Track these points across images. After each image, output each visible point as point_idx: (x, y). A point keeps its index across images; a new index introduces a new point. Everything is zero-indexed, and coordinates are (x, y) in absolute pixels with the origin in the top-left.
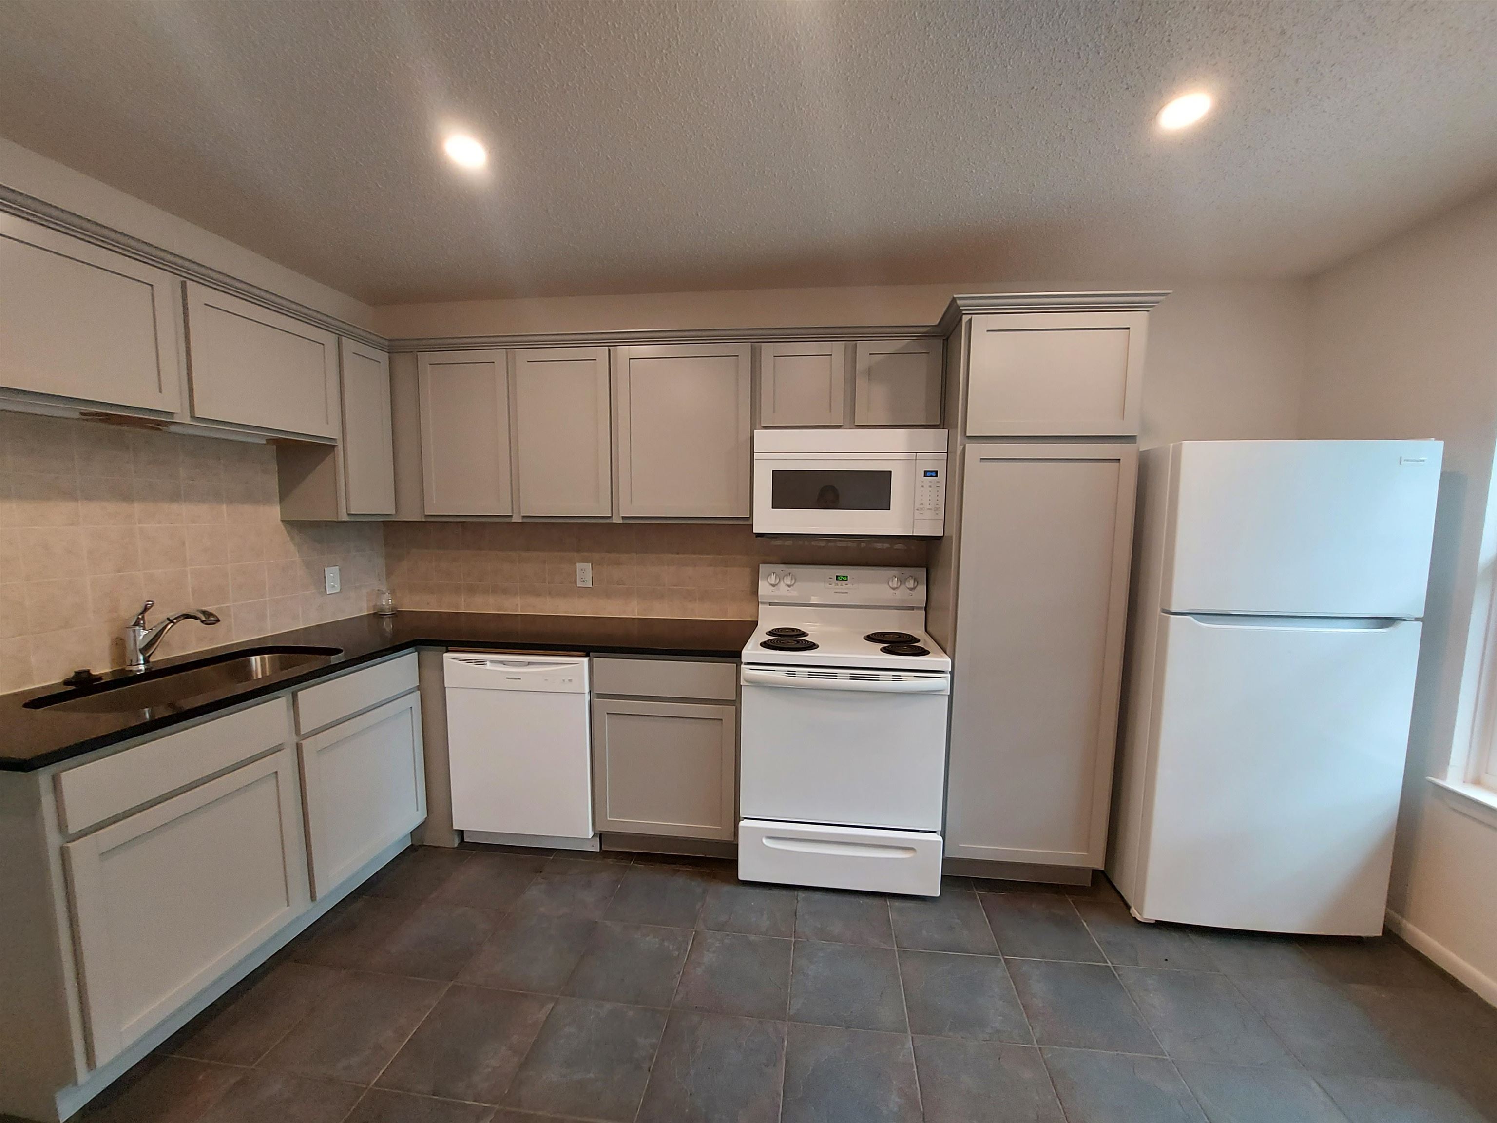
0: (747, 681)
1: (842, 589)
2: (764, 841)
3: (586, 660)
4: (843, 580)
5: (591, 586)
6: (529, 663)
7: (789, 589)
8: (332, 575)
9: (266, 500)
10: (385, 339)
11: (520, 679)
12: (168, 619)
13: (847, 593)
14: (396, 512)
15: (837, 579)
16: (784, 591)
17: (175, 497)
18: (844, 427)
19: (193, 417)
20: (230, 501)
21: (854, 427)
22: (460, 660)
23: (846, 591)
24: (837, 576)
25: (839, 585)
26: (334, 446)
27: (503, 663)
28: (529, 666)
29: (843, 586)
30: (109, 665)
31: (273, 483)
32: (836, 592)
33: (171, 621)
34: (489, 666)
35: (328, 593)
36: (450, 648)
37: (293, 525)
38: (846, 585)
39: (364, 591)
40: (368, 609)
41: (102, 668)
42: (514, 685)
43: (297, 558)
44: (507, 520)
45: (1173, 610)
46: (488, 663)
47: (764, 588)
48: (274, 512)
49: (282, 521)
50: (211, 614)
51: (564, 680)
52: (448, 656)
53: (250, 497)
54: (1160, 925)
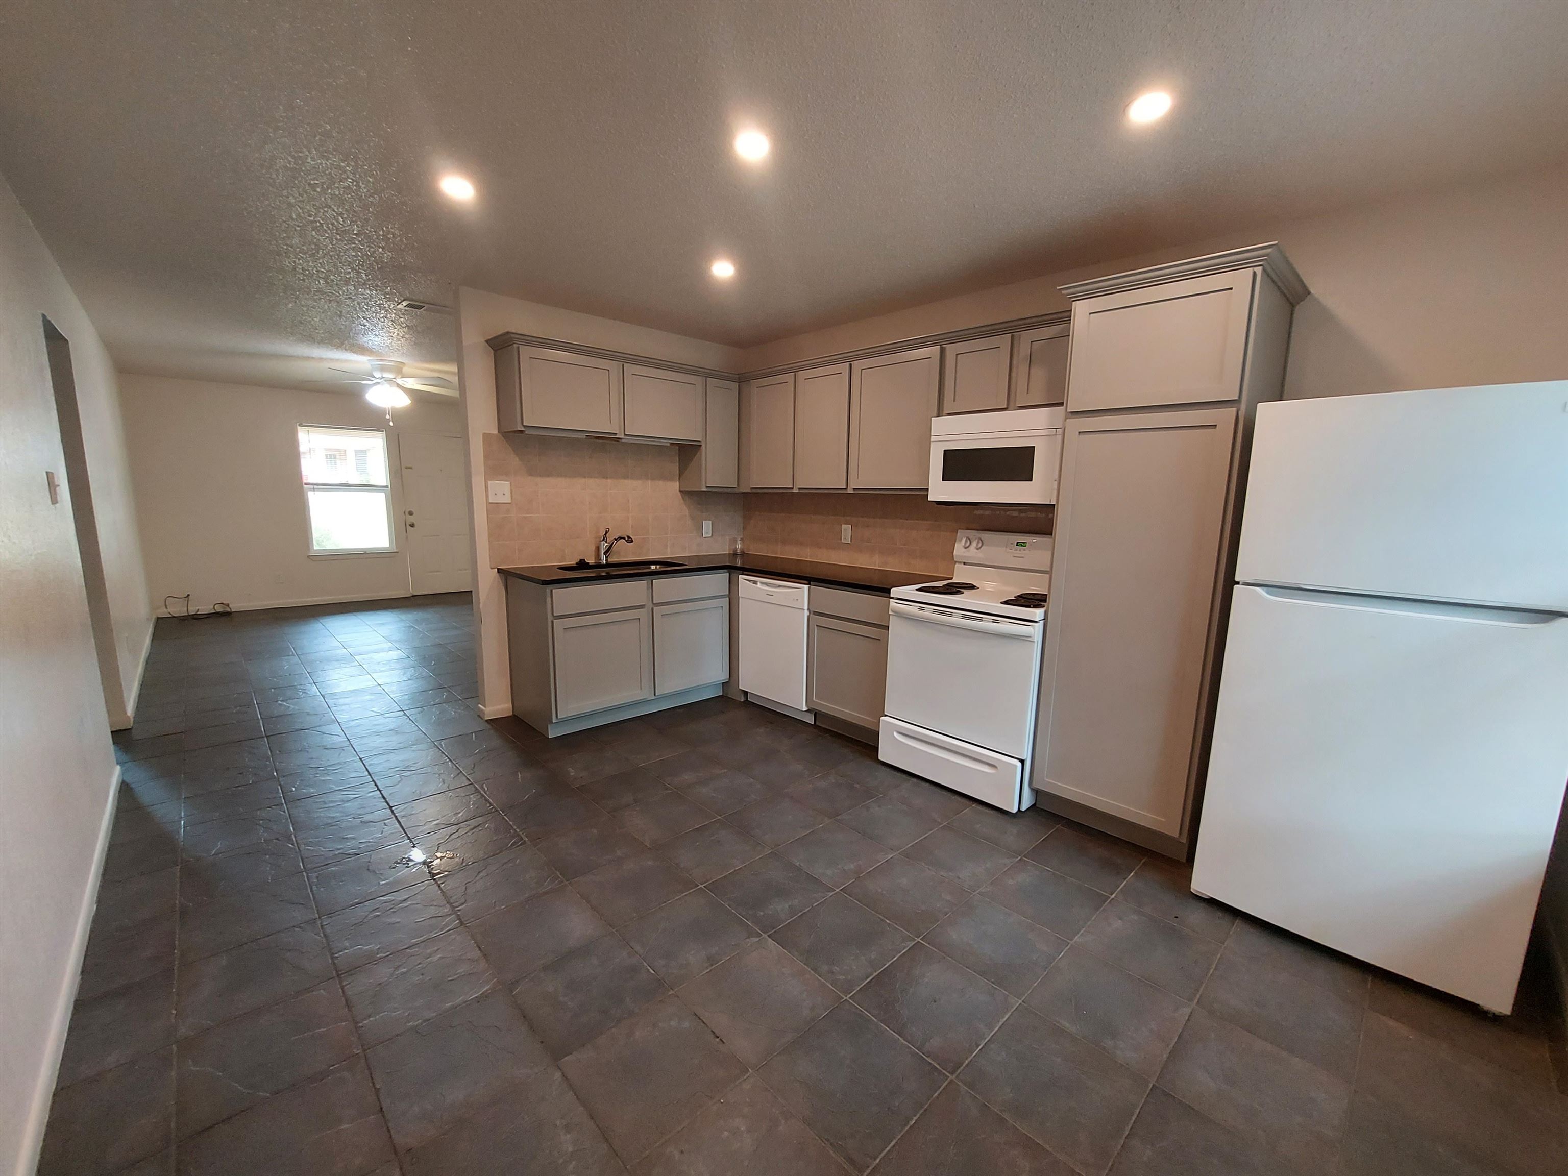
0: (893, 611)
1: (1020, 554)
2: (895, 734)
3: (806, 587)
4: (1022, 546)
5: (850, 542)
6: (780, 586)
7: (977, 551)
8: (707, 525)
9: (671, 479)
10: (736, 374)
12: (615, 539)
14: (738, 485)
15: (1017, 545)
16: (973, 553)
17: (626, 477)
18: (1009, 409)
19: (625, 435)
20: (653, 479)
21: (1018, 408)
22: (750, 581)
23: (1023, 556)
24: (1018, 543)
25: (1018, 550)
26: (700, 445)
27: (766, 584)
28: (778, 588)
29: (1020, 552)
30: (594, 558)
31: (676, 468)
32: (1015, 557)
33: (616, 540)
34: (759, 585)
35: (704, 536)
36: (745, 573)
37: (687, 493)
38: (1024, 550)
39: (727, 538)
40: (729, 550)
41: (591, 561)
42: (770, 599)
43: (687, 513)
44: (790, 491)
46: (759, 584)
47: (959, 549)
48: (674, 486)
49: (680, 491)
50: (630, 538)
51: (796, 600)
52: (743, 577)
53: (664, 477)
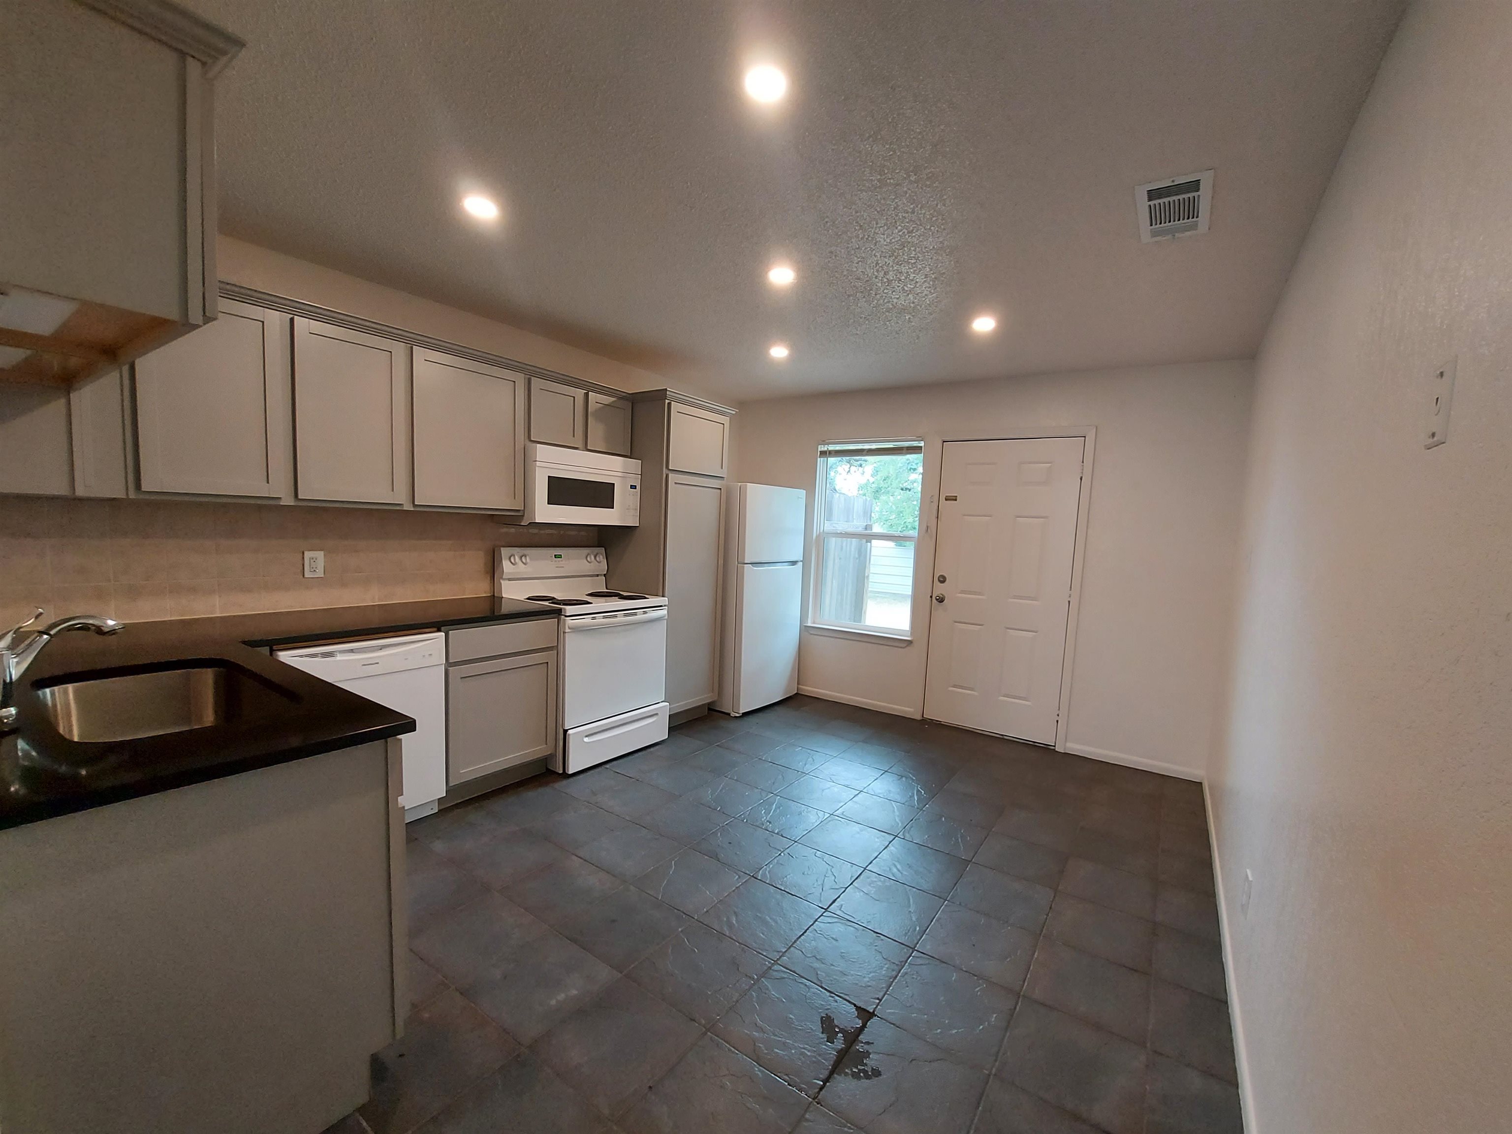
0: (569, 628)
1: (560, 564)
2: (586, 740)
3: (442, 634)
4: (559, 557)
6: (383, 647)
7: (525, 566)
11: (377, 663)
13: (563, 567)
15: (555, 558)
16: (522, 568)
22: (301, 656)
24: (555, 555)
25: (558, 561)
27: (352, 651)
28: (383, 650)
32: (559, 567)
34: (338, 655)
36: (275, 647)
38: (563, 561)
42: (372, 670)
45: (746, 562)
47: (506, 565)
51: (424, 656)
52: (286, 655)
54: (746, 714)
